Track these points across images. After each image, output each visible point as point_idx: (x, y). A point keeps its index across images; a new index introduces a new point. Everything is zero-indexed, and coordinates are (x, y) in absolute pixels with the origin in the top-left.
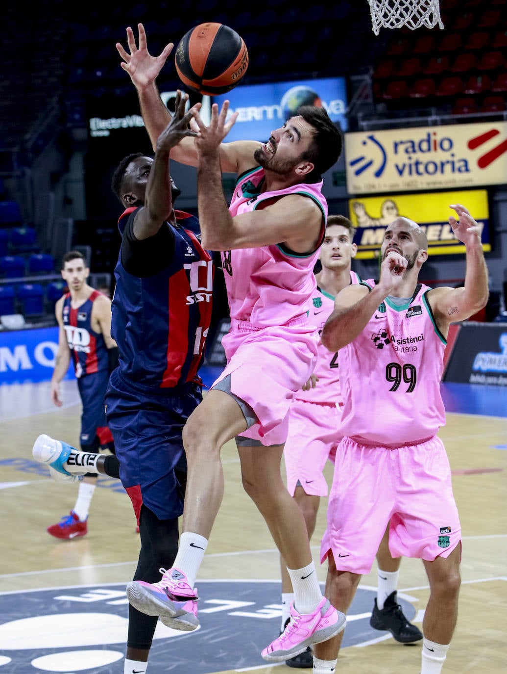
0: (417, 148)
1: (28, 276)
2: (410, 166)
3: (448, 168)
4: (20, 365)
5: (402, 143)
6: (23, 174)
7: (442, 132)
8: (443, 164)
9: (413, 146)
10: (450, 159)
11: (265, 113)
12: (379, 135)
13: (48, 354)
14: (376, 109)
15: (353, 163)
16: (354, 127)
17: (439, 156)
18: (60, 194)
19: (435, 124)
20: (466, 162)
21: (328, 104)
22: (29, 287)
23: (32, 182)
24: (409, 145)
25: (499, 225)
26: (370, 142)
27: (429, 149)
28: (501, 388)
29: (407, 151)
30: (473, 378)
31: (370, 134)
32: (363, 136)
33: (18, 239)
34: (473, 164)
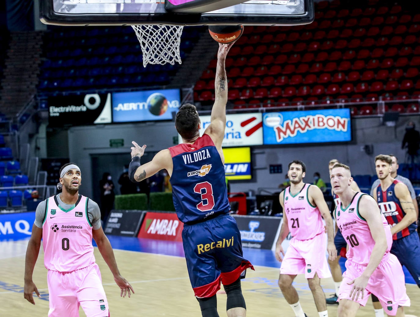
1: (15, 186)
3: (230, 136)
4: (7, 231)
5: (207, 123)
6: (14, 134)
7: (228, 118)
8: (227, 134)
10: (232, 131)
11: (138, 106)
13: (22, 226)
17: (226, 130)
18: (33, 145)
20: (239, 133)
21: (171, 102)
22: (15, 192)
23: (19, 138)
25: (255, 165)
28: (250, 249)
33: (10, 167)
34: (243, 134)
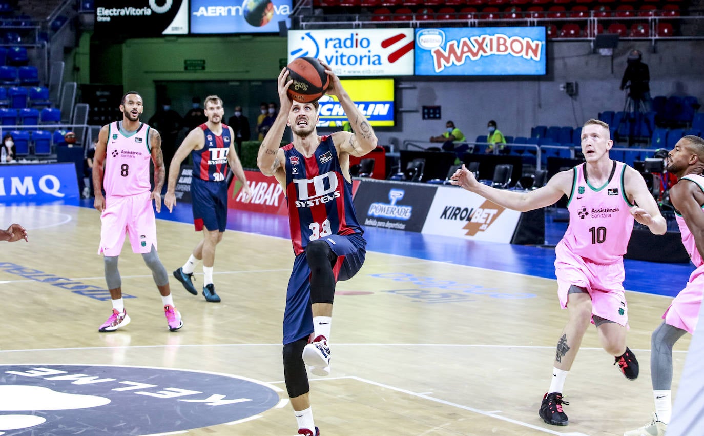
0: (342, 45)
1: (40, 124)
2: (337, 57)
3: (365, 60)
4: (27, 190)
5: (331, 40)
6: (43, 46)
7: (362, 33)
8: (361, 58)
9: (340, 43)
10: (368, 54)
11: (229, 11)
12: (315, 33)
13: (50, 184)
14: (314, 13)
15: (293, 53)
16: (296, 26)
17: (359, 51)
18: (71, 64)
19: (357, 27)
20: (379, 57)
21: (278, 8)
22: (40, 133)
23: (49, 53)
24: (337, 41)
25: (401, 107)
26: (307, 38)
27: (352, 46)
28: (388, 230)
29: (334, 46)
30: (367, 222)
31: (308, 31)
32: (301, 33)
33: (36, 96)
34: (385, 59)
